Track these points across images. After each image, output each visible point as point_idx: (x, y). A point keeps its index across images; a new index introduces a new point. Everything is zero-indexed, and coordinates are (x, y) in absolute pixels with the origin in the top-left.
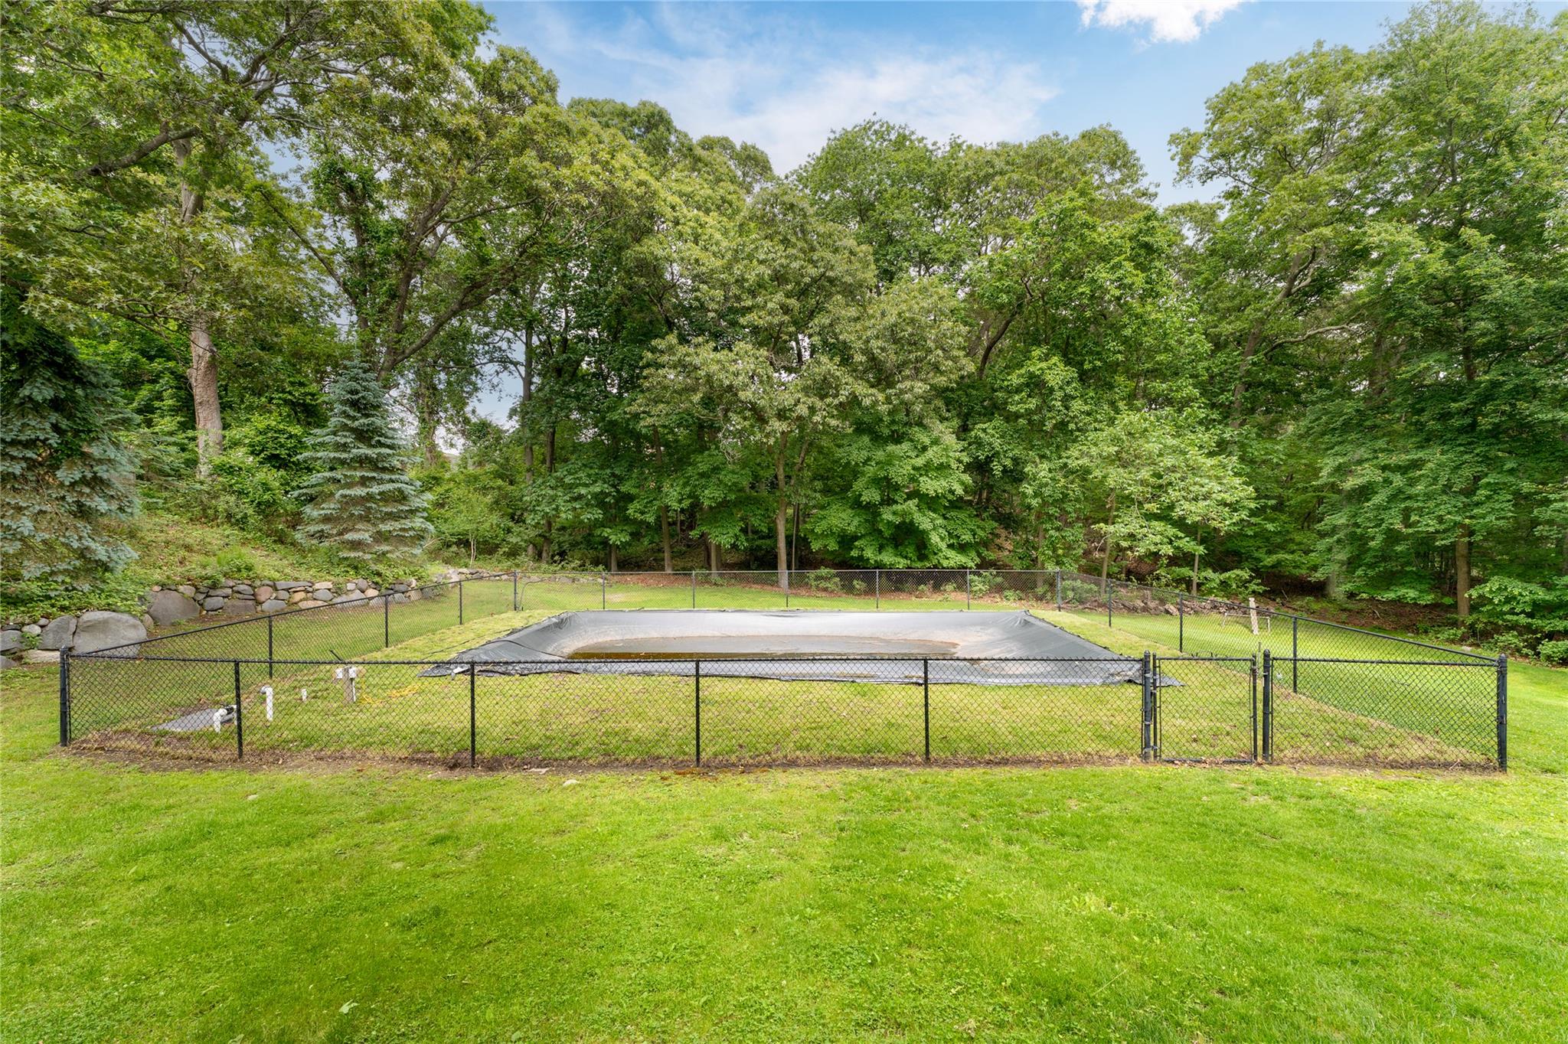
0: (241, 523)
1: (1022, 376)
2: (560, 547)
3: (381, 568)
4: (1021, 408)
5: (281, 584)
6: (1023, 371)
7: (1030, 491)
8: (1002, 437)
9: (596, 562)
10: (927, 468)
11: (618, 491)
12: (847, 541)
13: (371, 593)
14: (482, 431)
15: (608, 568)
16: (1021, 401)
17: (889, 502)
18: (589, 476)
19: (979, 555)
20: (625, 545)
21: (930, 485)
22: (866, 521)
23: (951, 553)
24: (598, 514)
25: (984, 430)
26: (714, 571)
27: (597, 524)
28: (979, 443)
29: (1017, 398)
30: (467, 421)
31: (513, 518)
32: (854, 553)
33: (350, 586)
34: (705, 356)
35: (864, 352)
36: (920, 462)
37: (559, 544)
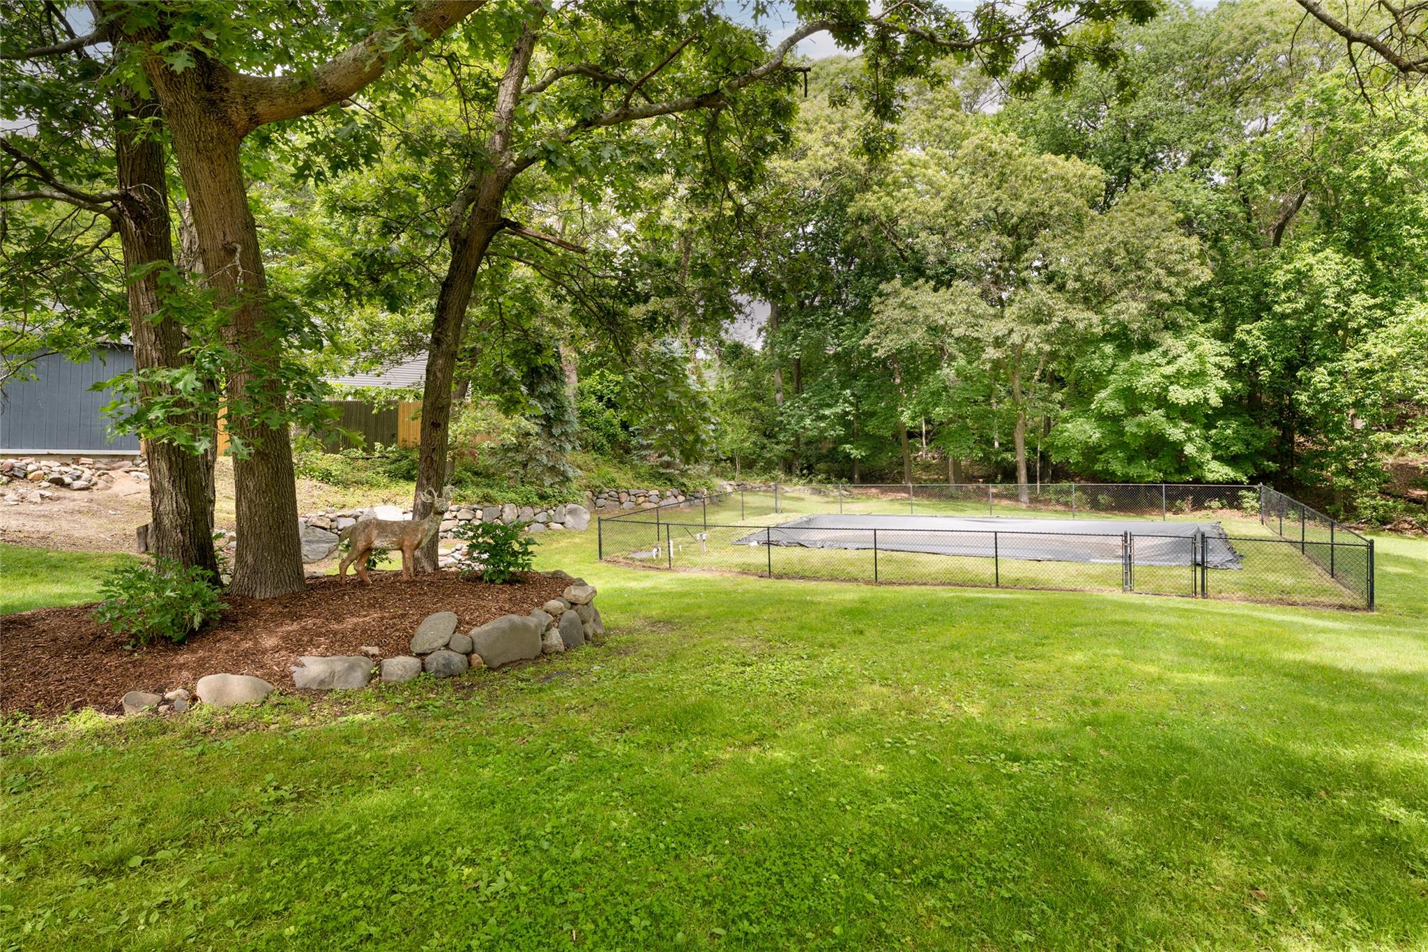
0: (599, 449)
1: (1289, 272)
2: (808, 460)
3: (685, 480)
4: (1288, 308)
5: (632, 491)
6: (1291, 267)
7: (1303, 397)
8: (1269, 338)
9: (840, 476)
10: (1175, 378)
11: (858, 410)
12: (1092, 452)
13: (681, 498)
14: (736, 353)
15: (851, 480)
16: (1289, 300)
17: (1135, 411)
18: (831, 396)
19: (1256, 466)
20: (866, 458)
21: (1180, 395)
22: (1111, 432)
23: (1215, 465)
24: (840, 431)
25: (1249, 332)
26: (952, 484)
27: (840, 440)
28: (1242, 344)
29: (1283, 296)
30: (721, 343)
31: (765, 435)
32: (1098, 467)
33: (668, 493)
34: (925, 298)
35: (1078, 278)
36: (1169, 370)
37: (807, 458)
